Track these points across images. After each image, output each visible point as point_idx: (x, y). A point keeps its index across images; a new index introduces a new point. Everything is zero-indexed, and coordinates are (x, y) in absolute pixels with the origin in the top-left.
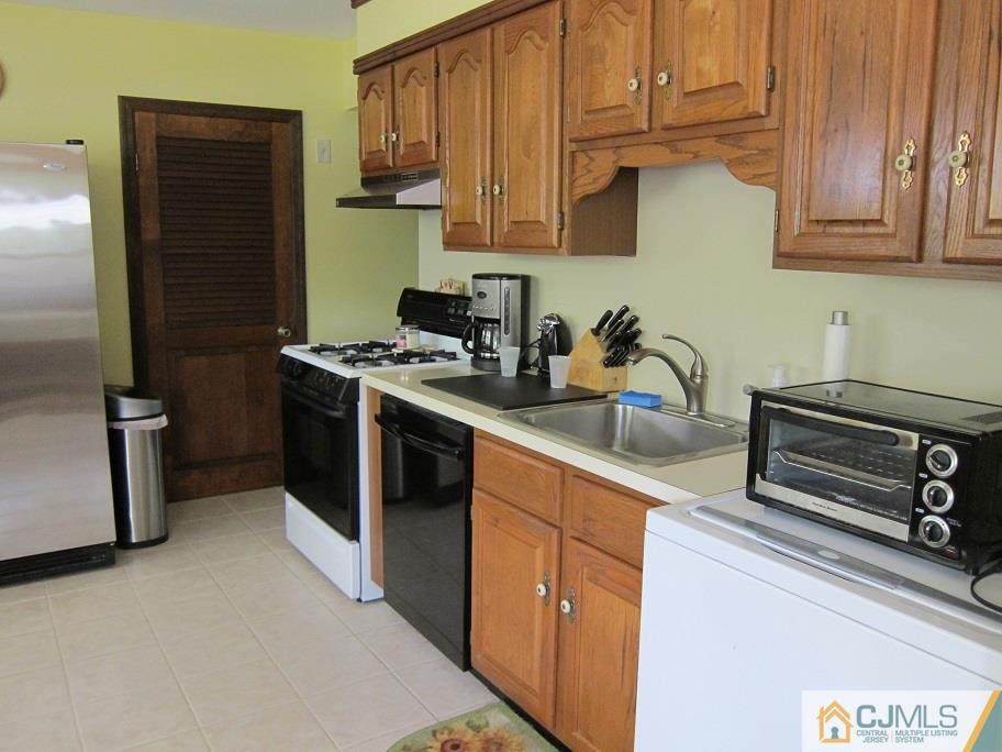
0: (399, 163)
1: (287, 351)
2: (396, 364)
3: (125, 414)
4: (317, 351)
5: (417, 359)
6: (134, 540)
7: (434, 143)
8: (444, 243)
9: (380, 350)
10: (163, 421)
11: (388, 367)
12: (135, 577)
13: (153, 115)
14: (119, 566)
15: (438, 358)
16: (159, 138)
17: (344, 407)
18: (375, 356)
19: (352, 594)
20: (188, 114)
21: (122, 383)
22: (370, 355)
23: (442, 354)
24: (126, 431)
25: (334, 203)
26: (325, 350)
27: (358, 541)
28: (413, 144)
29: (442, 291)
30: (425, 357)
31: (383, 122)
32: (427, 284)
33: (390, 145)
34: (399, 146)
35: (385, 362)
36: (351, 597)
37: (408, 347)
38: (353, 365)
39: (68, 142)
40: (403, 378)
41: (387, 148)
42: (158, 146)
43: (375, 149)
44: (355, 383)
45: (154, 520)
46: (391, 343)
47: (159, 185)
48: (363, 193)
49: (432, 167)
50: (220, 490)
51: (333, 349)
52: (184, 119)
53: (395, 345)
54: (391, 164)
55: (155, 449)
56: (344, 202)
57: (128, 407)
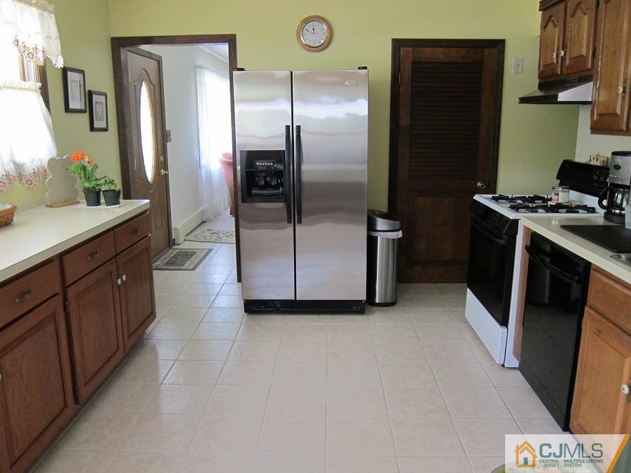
0: (565, 72)
1: (477, 197)
2: (547, 212)
3: (379, 228)
4: (496, 199)
5: (565, 210)
6: (377, 301)
7: (590, 56)
8: (591, 128)
9: (541, 201)
10: (400, 234)
11: (542, 214)
12: (376, 322)
13: (411, 49)
14: (367, 314)
15: (580, 211)
16: (413, 63)
17: (506, 237)
18: (534, 206)
19: (499, 361)
20: (432, 47)
21: (379, 209)
22: (531, 205)
23: (585, 208)
24: (379, 238)
25: (518, 101)
26: (502, 199)
27: (507, 328)
28: (575, 58)
29: (591, 163)
30: (571, 209)
31: (556, 43)
32: (581, 158)
33: (560, 59)
34: (565, 59)
35: (540, 210)
36: (497, 362)
37: (560, 201)
38: (517, 211)
39: (359, 68)
40: (553, 223)
41: (557, 61)
42: (412, 67)
43: (548, 63)
44: (516, 222)
45: (389, 292)
46: (549, 197)
47: (412, 92)
48: (540, 94)
49: (587, 73)
50: (431, 280)
51: (507, 198)
52: (428, 50)
53: (550, 200)
54: (559, 73)
55: (394, 250)
56: (524, 100)
57: (381, 224)
